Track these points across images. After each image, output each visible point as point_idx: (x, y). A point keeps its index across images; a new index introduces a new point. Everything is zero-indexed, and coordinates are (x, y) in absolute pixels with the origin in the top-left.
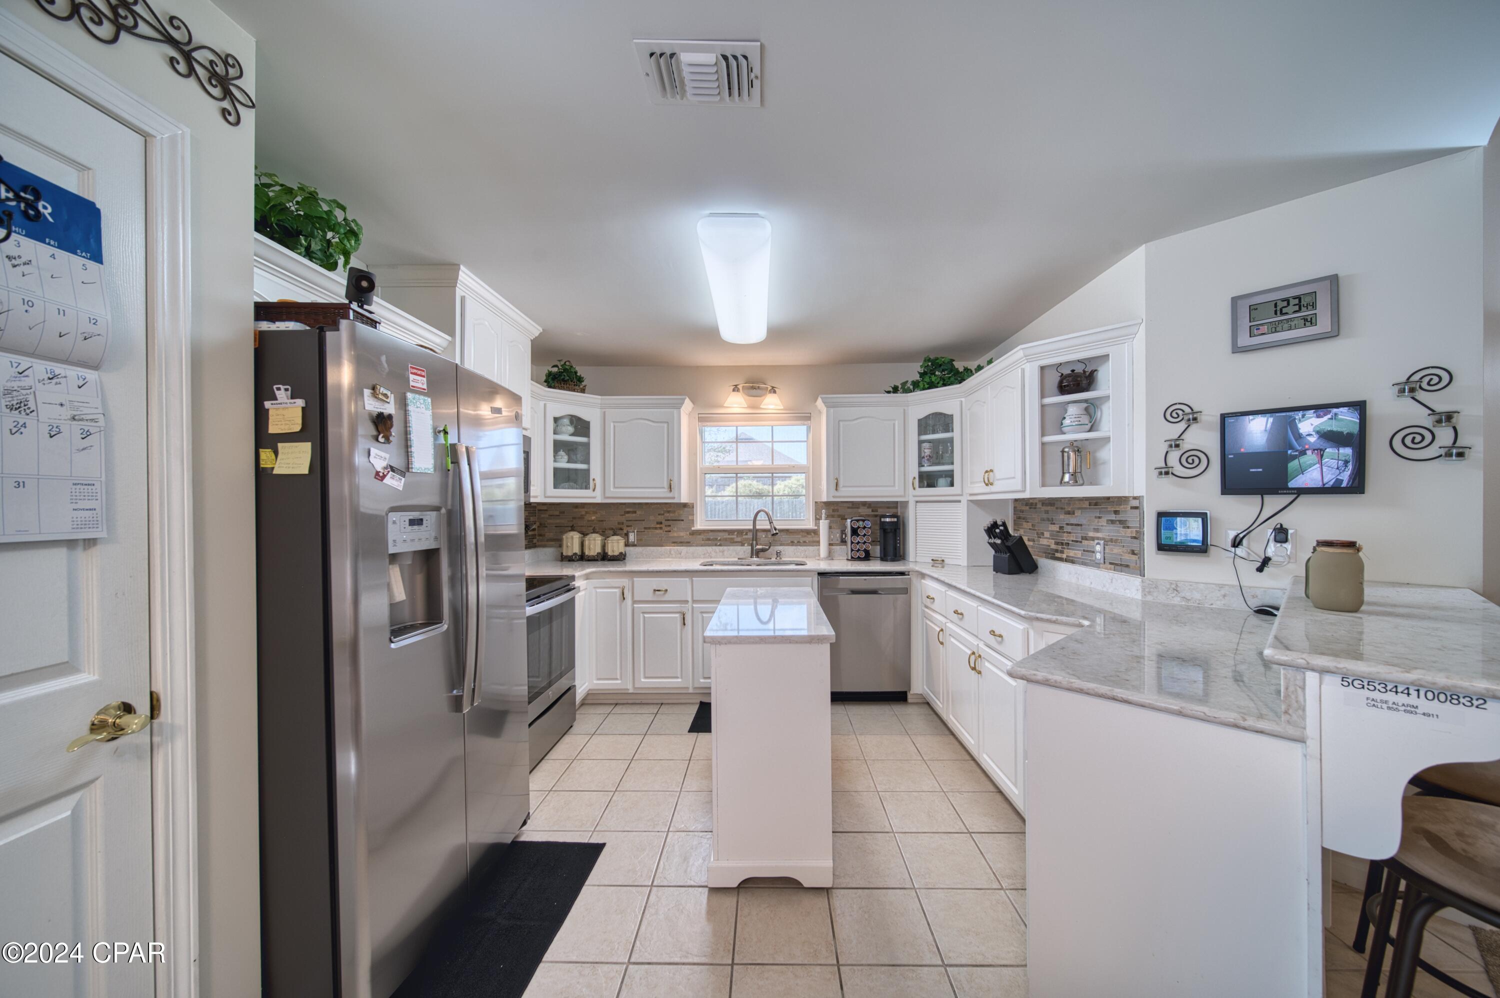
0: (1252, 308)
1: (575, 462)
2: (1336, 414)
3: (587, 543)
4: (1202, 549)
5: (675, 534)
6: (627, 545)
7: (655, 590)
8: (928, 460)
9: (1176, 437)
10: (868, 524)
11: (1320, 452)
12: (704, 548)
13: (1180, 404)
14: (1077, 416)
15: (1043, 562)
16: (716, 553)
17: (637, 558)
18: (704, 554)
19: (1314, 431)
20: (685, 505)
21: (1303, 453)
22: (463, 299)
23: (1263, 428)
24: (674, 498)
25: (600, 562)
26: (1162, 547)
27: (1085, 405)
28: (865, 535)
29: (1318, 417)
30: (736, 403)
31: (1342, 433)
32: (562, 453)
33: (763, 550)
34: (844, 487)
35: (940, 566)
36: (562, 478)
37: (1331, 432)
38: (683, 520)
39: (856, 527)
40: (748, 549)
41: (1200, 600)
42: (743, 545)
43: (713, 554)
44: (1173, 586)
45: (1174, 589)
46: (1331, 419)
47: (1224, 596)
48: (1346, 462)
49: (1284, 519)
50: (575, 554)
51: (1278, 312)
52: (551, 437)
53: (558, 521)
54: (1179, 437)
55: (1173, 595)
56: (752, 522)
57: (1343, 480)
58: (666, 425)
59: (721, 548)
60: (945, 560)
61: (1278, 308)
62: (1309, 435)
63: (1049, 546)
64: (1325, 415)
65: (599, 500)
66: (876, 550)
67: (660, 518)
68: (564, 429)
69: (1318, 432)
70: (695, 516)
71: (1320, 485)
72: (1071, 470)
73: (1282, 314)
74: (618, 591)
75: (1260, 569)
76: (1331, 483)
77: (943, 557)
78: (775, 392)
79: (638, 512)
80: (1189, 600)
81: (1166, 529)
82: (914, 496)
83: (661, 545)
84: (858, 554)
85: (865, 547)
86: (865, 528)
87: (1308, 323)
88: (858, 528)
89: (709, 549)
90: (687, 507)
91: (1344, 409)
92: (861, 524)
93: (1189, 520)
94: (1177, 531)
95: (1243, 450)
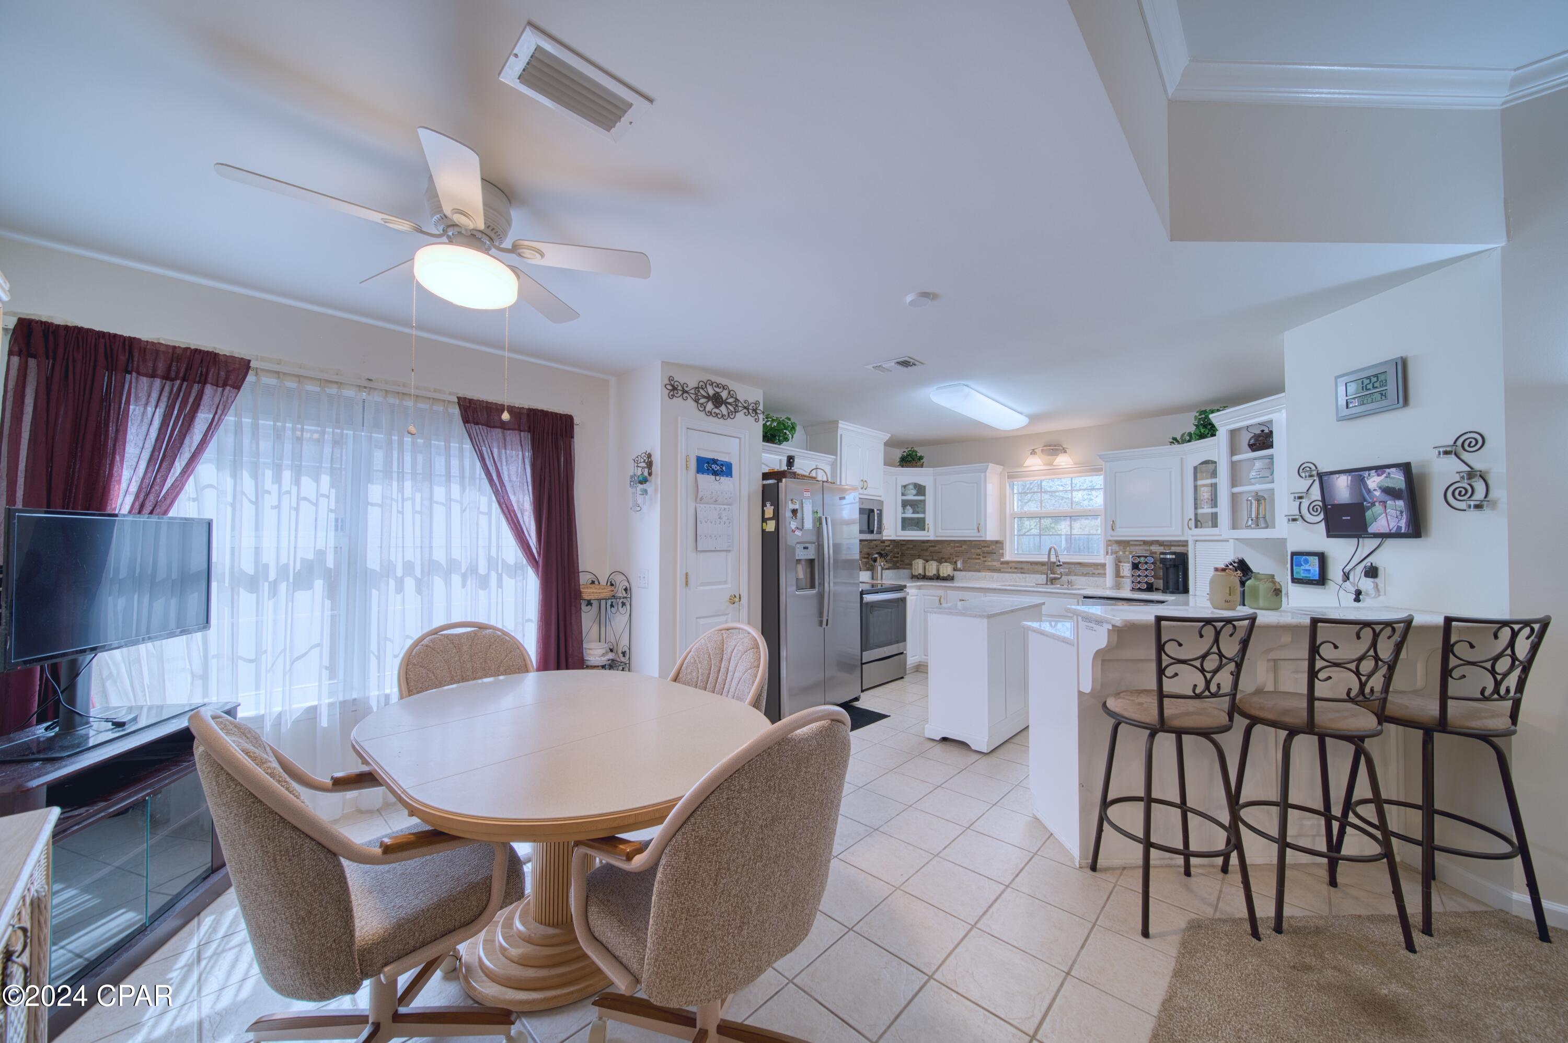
0: (1348, 385)
1: (918, 513)
3: (927, 567)
4: (1320, 582)
5: (990, 563)
6: (955, 569)
8: (1207, 502)
9: (1306, 490)
10: (1149, 560)
11: (1384, 503)
12: (1011, 574)
13: (1309, 462)
14: (1264, 469)
16: (1020, 578)
17: (961, 578)
19: (1377, 487)
20: (997, 542)
21: (1373, 504)
22: (841, 435)
23: (1346, 485)
24: (982, 537)
25: (935, 581)
26: (1297, 580)
27: (1268, 460)
28: (1146, 570)
29: (1379, 475)
30: (1034, 463)
31: (1394, 488)
32: (909, 507)
33: (1056, 579)
34: (1120, 527)
36: (906, 524)
37: (1388, 487)
38: (995, 553)
39: (1137, 562)
40: (1044, 576)
42: (1041, 573)
46: (1387, 477)
48: (1401, 512)
49: (1374, 560)
50: (920, 574)
51: (1365, 388)
52: (900, 498)
53: (912, 552)
56: (1046, 556)
57: (1402, 527)
59: (1024, 575)
61: (1365, 385)
62: (1375, 490)
64: (1382, 474)
65: (932, 538)
66: (1160, 583)
67: (977, 551)
68: (909, 492)
69: (1380, 488)
70: (1004, 550)
71: (1388, 531)
73: (1367, 390)
74: (937, 599)
75: (1357, 600)
76: (1395, 529)
78: (1065, 452)
79: (964, 547)
81: (1296, 566)
82: (1192, 536)
83: (979, 571)
84: (1139, 586)
85: (1146, 579)
86: (1146, 563)
87: (1383, 397)
88: (1139, 563)
89: (1014, 575)
90: (999, 544)
91: (1393, 470)
92: (1142, 559)
93: (1310, 558)
94: (1302, 567)
95: (1336, 502)
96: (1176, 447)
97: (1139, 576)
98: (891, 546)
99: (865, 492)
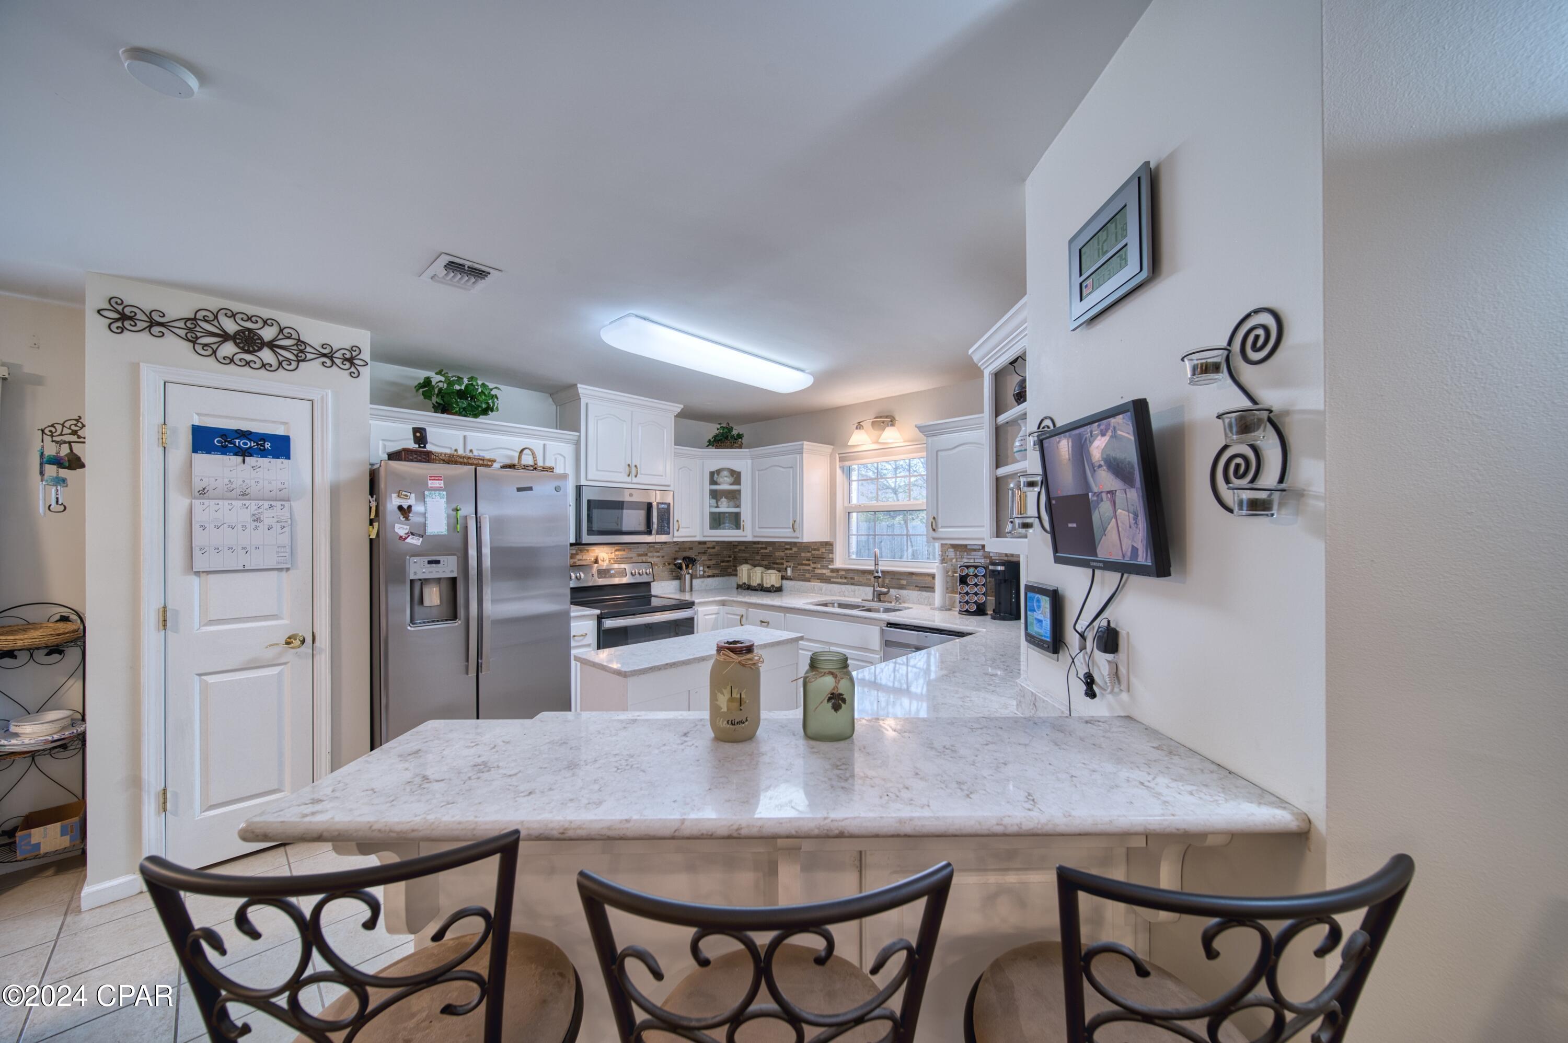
0: (1083, 252)
1: (731, 506)
2: (1115, 428)
3: (753, 575)
6: (783, 578)
7: (761, 621)
10: (982, 571)
13: (1048, 418)
17: (791, 591)
19: (1103, 459)
20: (823, 544)
22: (586, 405)
24: (798, 538)
25: (759, 592)
26: (1027, 636)
28: (976, 585)
30: (863, 440)
32: (724, 500)
33: (882, 593)
34: (942, 527)
36: (717, 521)
38: (825, 559)
43: (846, 593)
46: (1113, 437)
50: (744, 584)
52: (707, 488)
59: (853, 587)
61: (1101, 246)
65: (750, 538)
66: (990, 605)
67: (809, 556)
68: (720, 480)
70: (834, 555)
73: (1103, 253)
74: (738, 619)
75: (1089, 694)
76: (1129, 554)
78: (893, 425)
83: (809, 581)
84: (967, 607)
85: (975, 598)
86: (976, 576)
88: (967, 575)
89: (843, 587)
90: (828, 546)
92: (971, 571)
93: (1043, 599)
94: (1036, 615)
95: (1060, 493)
97: (967, 593)
98: (717, 548)
99: (635, 480)
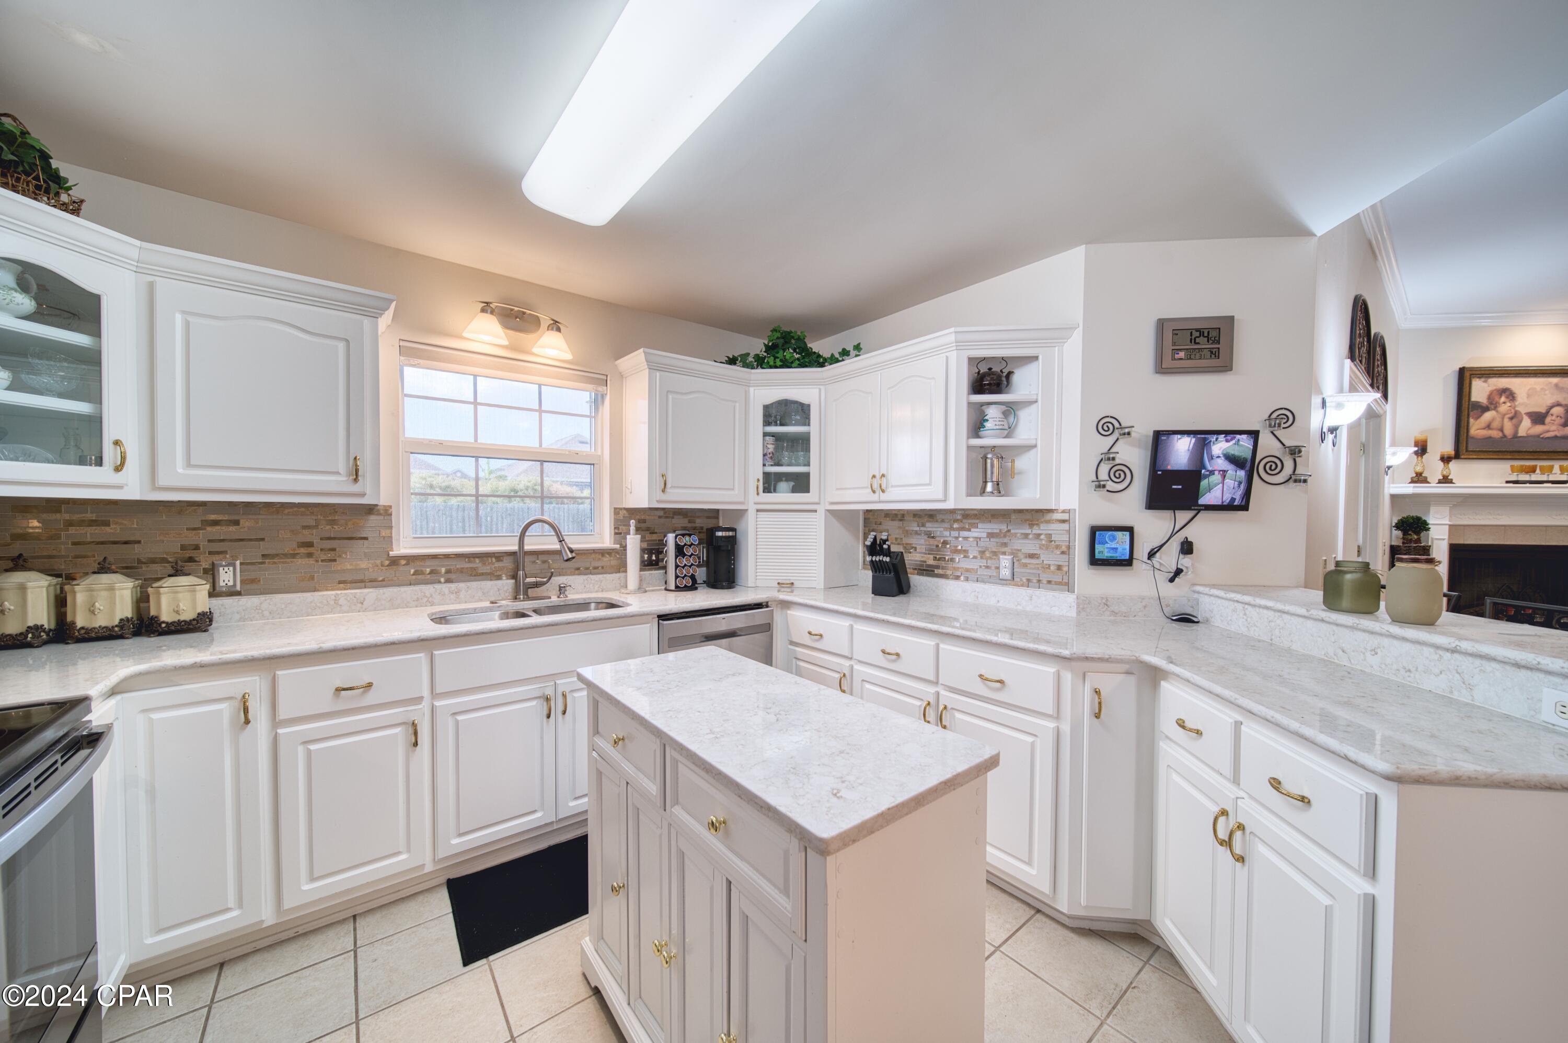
0: (1175, 332)
2: (1238, 440)
4: (1127, 562)
5: (348, 566)
6: (214, 593)
7: (339, 690)
8: (771, 458)
9: (1106, 450)
10: (695, 539)
12: (417, 588)
13: (1111, 417)
14: (1001, 420)
15: (916, 580)
16: (444, 595)
17: (242, 619)
18: (418, 599)
19: (1222, 454)
21: (1212, 473)
23: (1187, 448)
24: (363, 495)
26: (1094, 561)
27: (1004, 408)
28: (692, 555)
29: (1227, 441)
30: (487, 332)
33: (537, 585)
34: (672, 487)
35: (789, 590)
38: (366, 538)
39: (683, 544)
40: (507, 584)
41: (1125, 613)
42: (499, 578)
44: (1104, 601)
45: (1105, 604)
46: (1235, 444)
47: (1145, 607)
48: (1240, 483)
49: (1191, 533)
51: (1193, 341)
54: (1109, 450)
55: (1104, 610)
56: (517, 539)
57: (1235, 499)
58: (341, 346)
60: (795, 583)
61: (1193, 338)
62: (1219, 457)
63: (925, 562)
64: (1232, 440)
65: (133, 493)
66: (704, 574)
67: (307, 536)
70: (394, 530)
71: (1220, 503)
72: (995, 479)
73: (1196, 343)
75: (1172, 580)
76: (1228, 501)
77: (792, 579)
78: (559, 330)
79: (245, 523)
80: (1116, 613)
81: (1099, 543)
82: (755, 503)
83: (311, 589)
84: (685, 582)
85: (691, 571)
86: (691, 545)
87: (1213, 356)
88: (685, 545)
91: (1244, 437)
92: (687, 539)
93: (1119, 534)
94: (1108, 545)
95: (1169, 468)
96: (737, 371)
97: (684, 566)
